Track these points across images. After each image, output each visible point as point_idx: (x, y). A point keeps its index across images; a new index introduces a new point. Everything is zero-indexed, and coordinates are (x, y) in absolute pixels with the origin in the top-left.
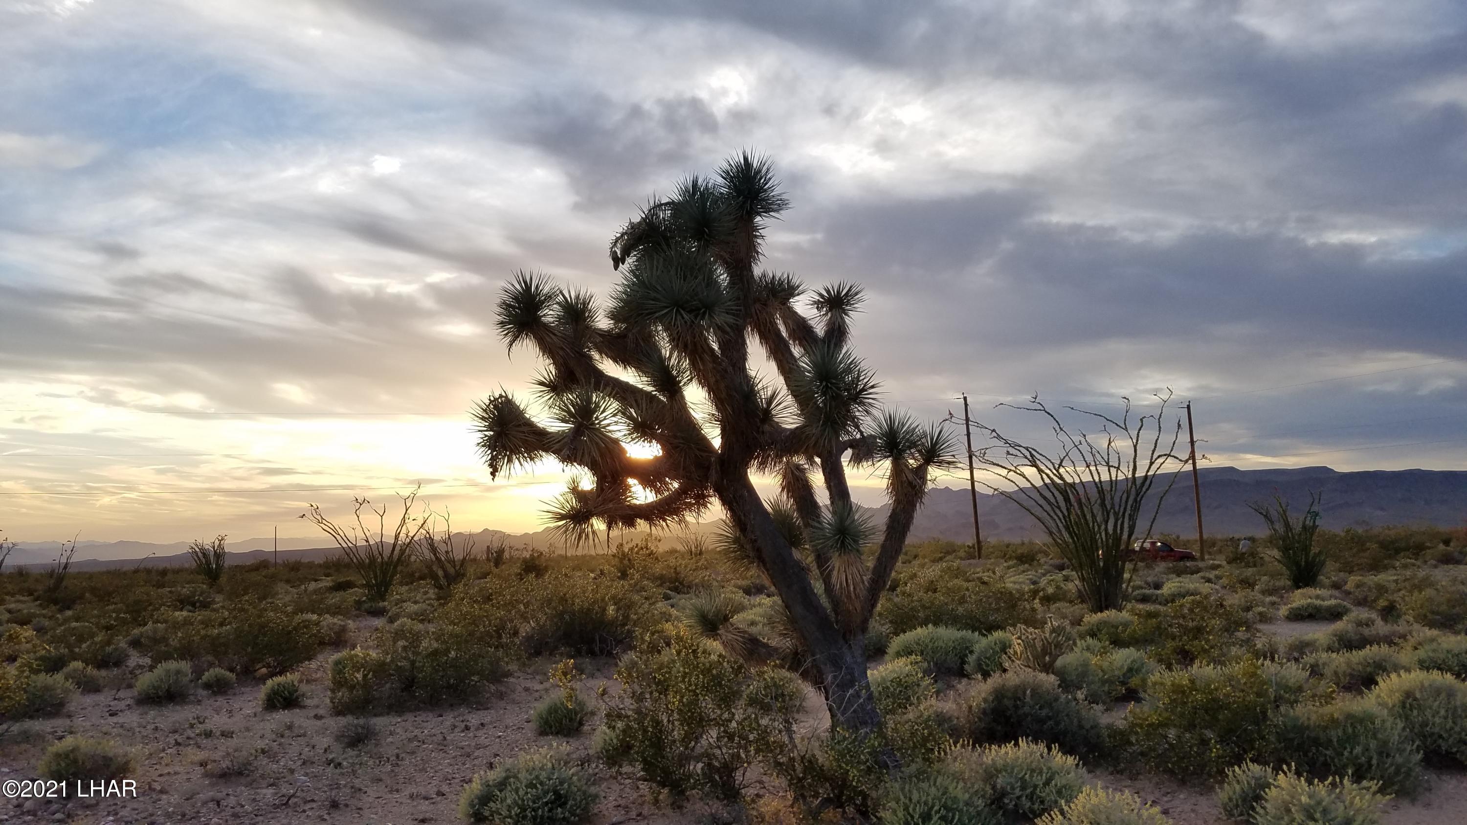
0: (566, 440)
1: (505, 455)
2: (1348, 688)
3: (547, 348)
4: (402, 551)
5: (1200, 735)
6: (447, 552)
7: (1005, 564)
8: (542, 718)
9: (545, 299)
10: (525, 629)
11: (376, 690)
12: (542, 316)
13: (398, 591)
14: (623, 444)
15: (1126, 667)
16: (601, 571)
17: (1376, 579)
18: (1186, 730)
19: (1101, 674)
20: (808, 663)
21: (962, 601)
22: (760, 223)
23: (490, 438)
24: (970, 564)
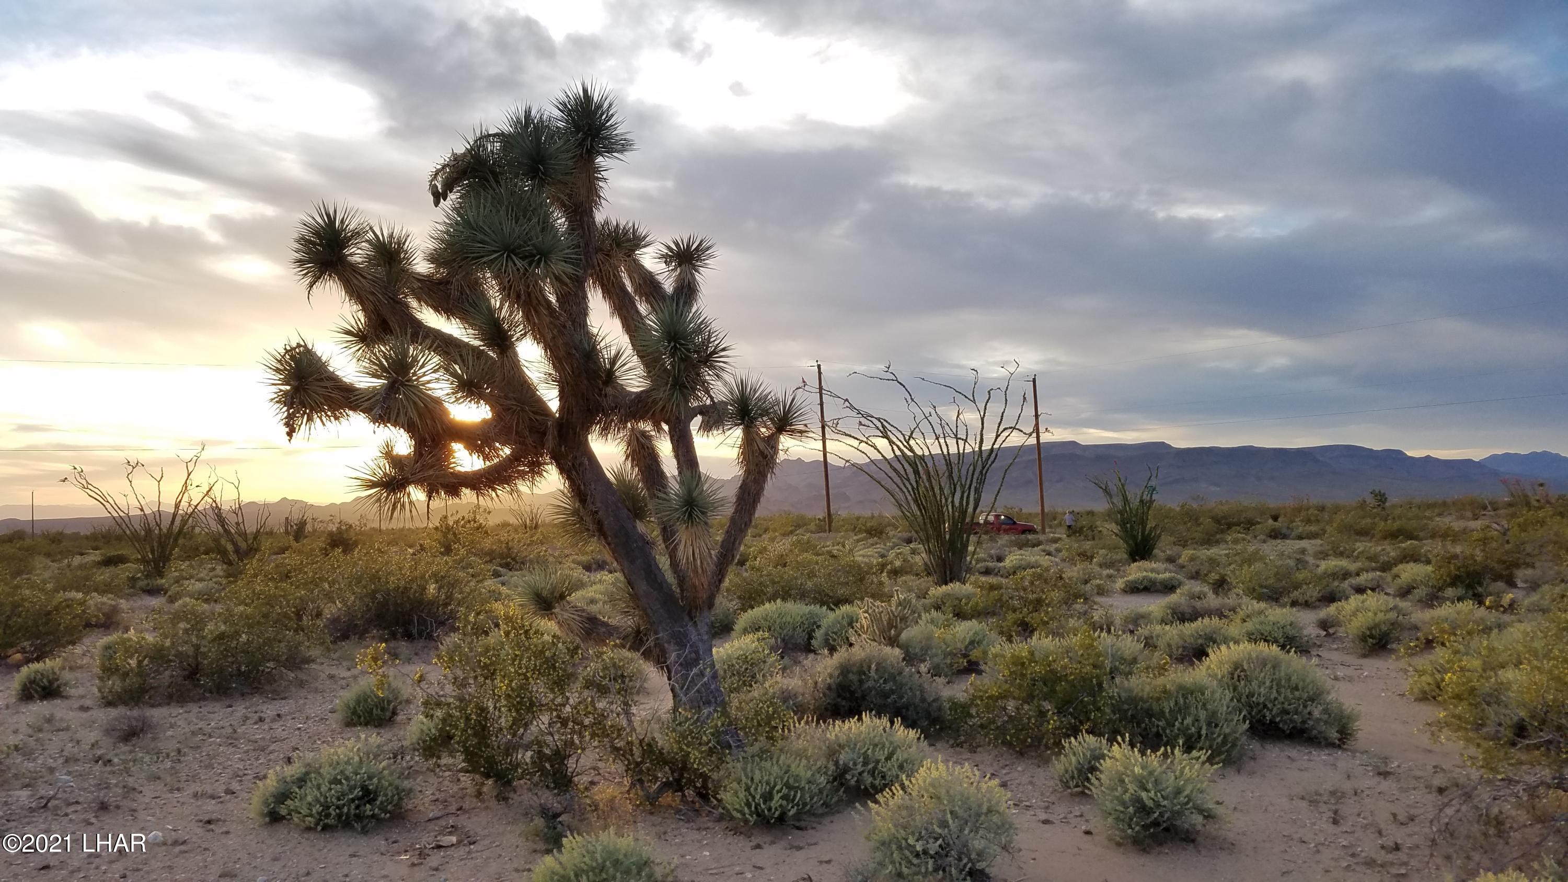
0: (378, 397)
1: (305, 413)
2: (1180, 660)
3: (355, 292)
4: (184, 522)
5: (1039, 706)
6: (238, 524)
7: (855, 538)
8: (349, 708)
9: (352, 236)
10: (331, 610)
11: (153, 678)
12: (349, 255)
13: (177, 567)
14: (446, 405)
15: (968, 640)
16: (421, 545)
17: (1208, 553)
18: (1025, 702)
19: (944, 647)
20: (650, 642)
21: (812, 575)
22: (602, 164)
23: (286, 393)
24: (820, 538)
